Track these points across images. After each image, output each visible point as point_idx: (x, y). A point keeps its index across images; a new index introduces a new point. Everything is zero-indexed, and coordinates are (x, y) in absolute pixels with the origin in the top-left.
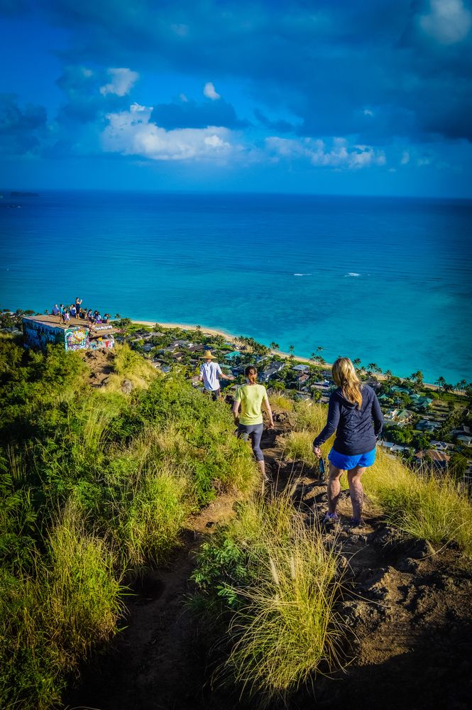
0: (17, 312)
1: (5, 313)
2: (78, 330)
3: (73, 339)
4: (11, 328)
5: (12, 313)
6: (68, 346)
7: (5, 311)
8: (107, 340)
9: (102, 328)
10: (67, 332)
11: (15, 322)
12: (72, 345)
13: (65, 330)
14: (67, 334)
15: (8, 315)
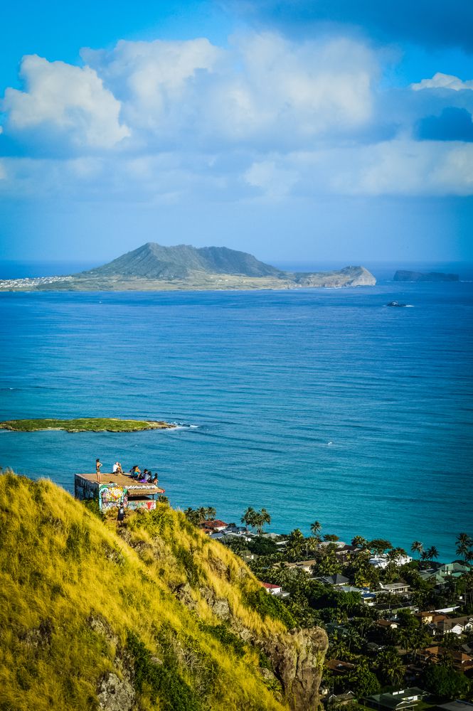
0: (355, 543)
1: (326, 544)
2: (114, 486)
3: (108, 496)
4: (334, 578)
5: (341, 544)
6: (103, 503)
7: (328, 538)
8: (149, 501)
9: (144, 487)
10: (102, 487)
11: (345, 563)
12: (107, 503)
13: (100, 485)
14: (102, 490)
15: (332, 547)
